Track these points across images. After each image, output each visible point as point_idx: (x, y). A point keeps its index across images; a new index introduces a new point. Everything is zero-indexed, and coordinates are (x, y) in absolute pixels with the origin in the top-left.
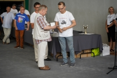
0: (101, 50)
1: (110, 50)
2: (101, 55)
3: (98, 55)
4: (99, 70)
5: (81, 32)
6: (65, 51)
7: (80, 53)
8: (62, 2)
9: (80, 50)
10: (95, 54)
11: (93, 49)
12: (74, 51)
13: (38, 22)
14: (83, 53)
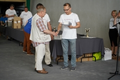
0: (103, 54)
1: (112, 55)
2: (103, 60)
3: (99, 60)
4: (100, 75)
5: (83, 35)
6: (67, 55)
7: (81, 57)
8: (68, 4)
9: (82, 54)
10: (97, 59)
11: (94, 53)
12: (76, 55)
13: (37, 24)
14: (84, 57)
